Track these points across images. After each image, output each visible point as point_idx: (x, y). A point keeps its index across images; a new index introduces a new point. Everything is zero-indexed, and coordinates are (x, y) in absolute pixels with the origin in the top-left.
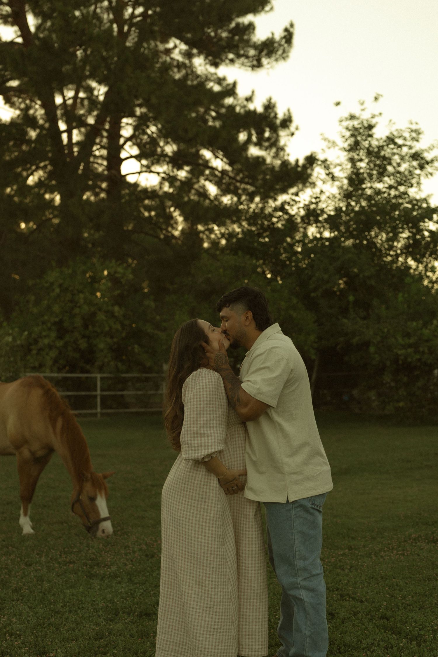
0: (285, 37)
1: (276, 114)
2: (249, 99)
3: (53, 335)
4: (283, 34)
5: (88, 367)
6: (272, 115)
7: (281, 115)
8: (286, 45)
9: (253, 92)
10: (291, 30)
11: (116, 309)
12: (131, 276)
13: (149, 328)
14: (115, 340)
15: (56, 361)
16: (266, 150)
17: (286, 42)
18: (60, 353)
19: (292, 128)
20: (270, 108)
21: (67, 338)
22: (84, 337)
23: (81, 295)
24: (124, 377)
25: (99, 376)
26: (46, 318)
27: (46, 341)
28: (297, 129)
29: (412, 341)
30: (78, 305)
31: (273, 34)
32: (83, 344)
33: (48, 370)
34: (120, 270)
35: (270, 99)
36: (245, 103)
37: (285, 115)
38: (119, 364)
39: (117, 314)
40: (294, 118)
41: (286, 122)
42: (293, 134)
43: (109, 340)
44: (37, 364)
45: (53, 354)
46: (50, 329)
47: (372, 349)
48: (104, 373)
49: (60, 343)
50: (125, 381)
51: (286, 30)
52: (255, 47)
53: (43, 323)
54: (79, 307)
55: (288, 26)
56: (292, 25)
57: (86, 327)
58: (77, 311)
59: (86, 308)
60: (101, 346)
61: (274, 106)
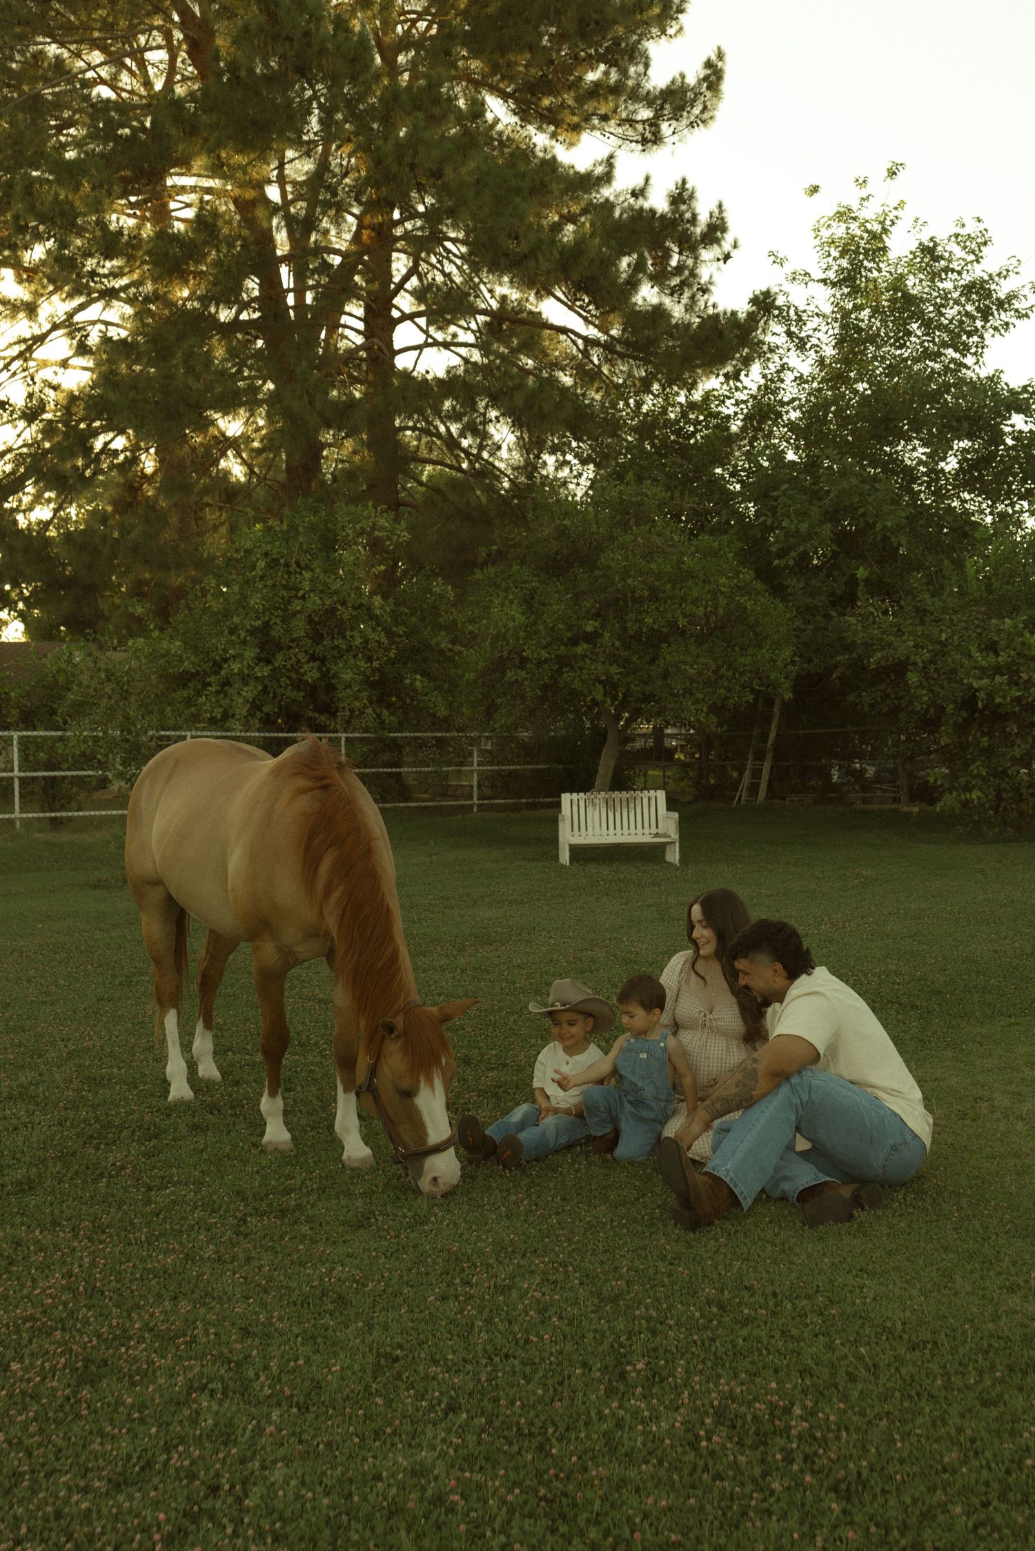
0: (706, 78)
1: (694, 216)
2: (637, 193)
3: (250, 653)
4: (703, 73)
5: (323, 718)
6: (688, 215)
7: (703, 218)
8: (708, 94)
9: (647, 179)
10: (720, 64)
11: (377, 600)
12: (406, 536)
13: (443, 641)
14: (376, 664)
15: (255, 706)
16: (672, 294)
17: (708, 88)
18: (265, 691)
19: (727, 246)
20: (684, 203)
21: (279, 660)
22: (313, 658)
23: (307, 575)
24: (395, 739)
25: (343, 736)
26: (236, 620)
27: (236, 667)
28: (735, 246)
29: (1002, 659)
30: (301, 593)
31: (683, 76)
32: (311, 673)
33: (238, 726)
34: (383, 522)
35: (684, 182)
36: (632, 201)
37: (711, 217)
38: (385, 712)
39: (378, 612)
40: (730, 223)
41: (715, 231)
42: (727, 257)
43: (362, 664)
44: (218, 713)
45: (250, 692)
46: (244, 642)
47: (913, 678)
48: (354, 731)
49: (264, 671)
50: (396, 746)
51: (709, 64)
52: (649, 100)
53: (232, 631)
54: (303, 597)
55: (714, 58)
56: (720, 56)
57: (317, 638)
58: (297, 605)
59: (315, 598)
60: (347, 676)
61: (692, 197)
